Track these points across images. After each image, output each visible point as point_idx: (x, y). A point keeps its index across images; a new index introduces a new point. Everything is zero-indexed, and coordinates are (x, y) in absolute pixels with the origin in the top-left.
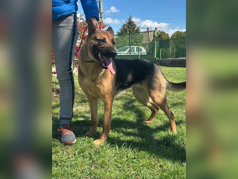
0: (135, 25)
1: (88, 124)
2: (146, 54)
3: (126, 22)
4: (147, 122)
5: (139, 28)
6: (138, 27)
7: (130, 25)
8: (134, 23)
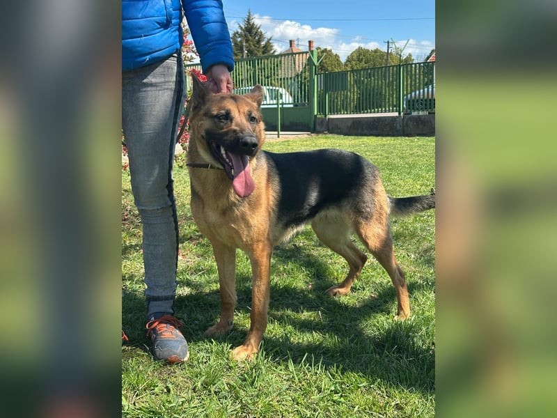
0: (261, 35)
1: (205, 304)
2: (292, 106)
3: (240, 26)
4: (339, 291)
5: (271, 41)
6: (269, 38)
7: (248, 35)
8: (259, 28)
